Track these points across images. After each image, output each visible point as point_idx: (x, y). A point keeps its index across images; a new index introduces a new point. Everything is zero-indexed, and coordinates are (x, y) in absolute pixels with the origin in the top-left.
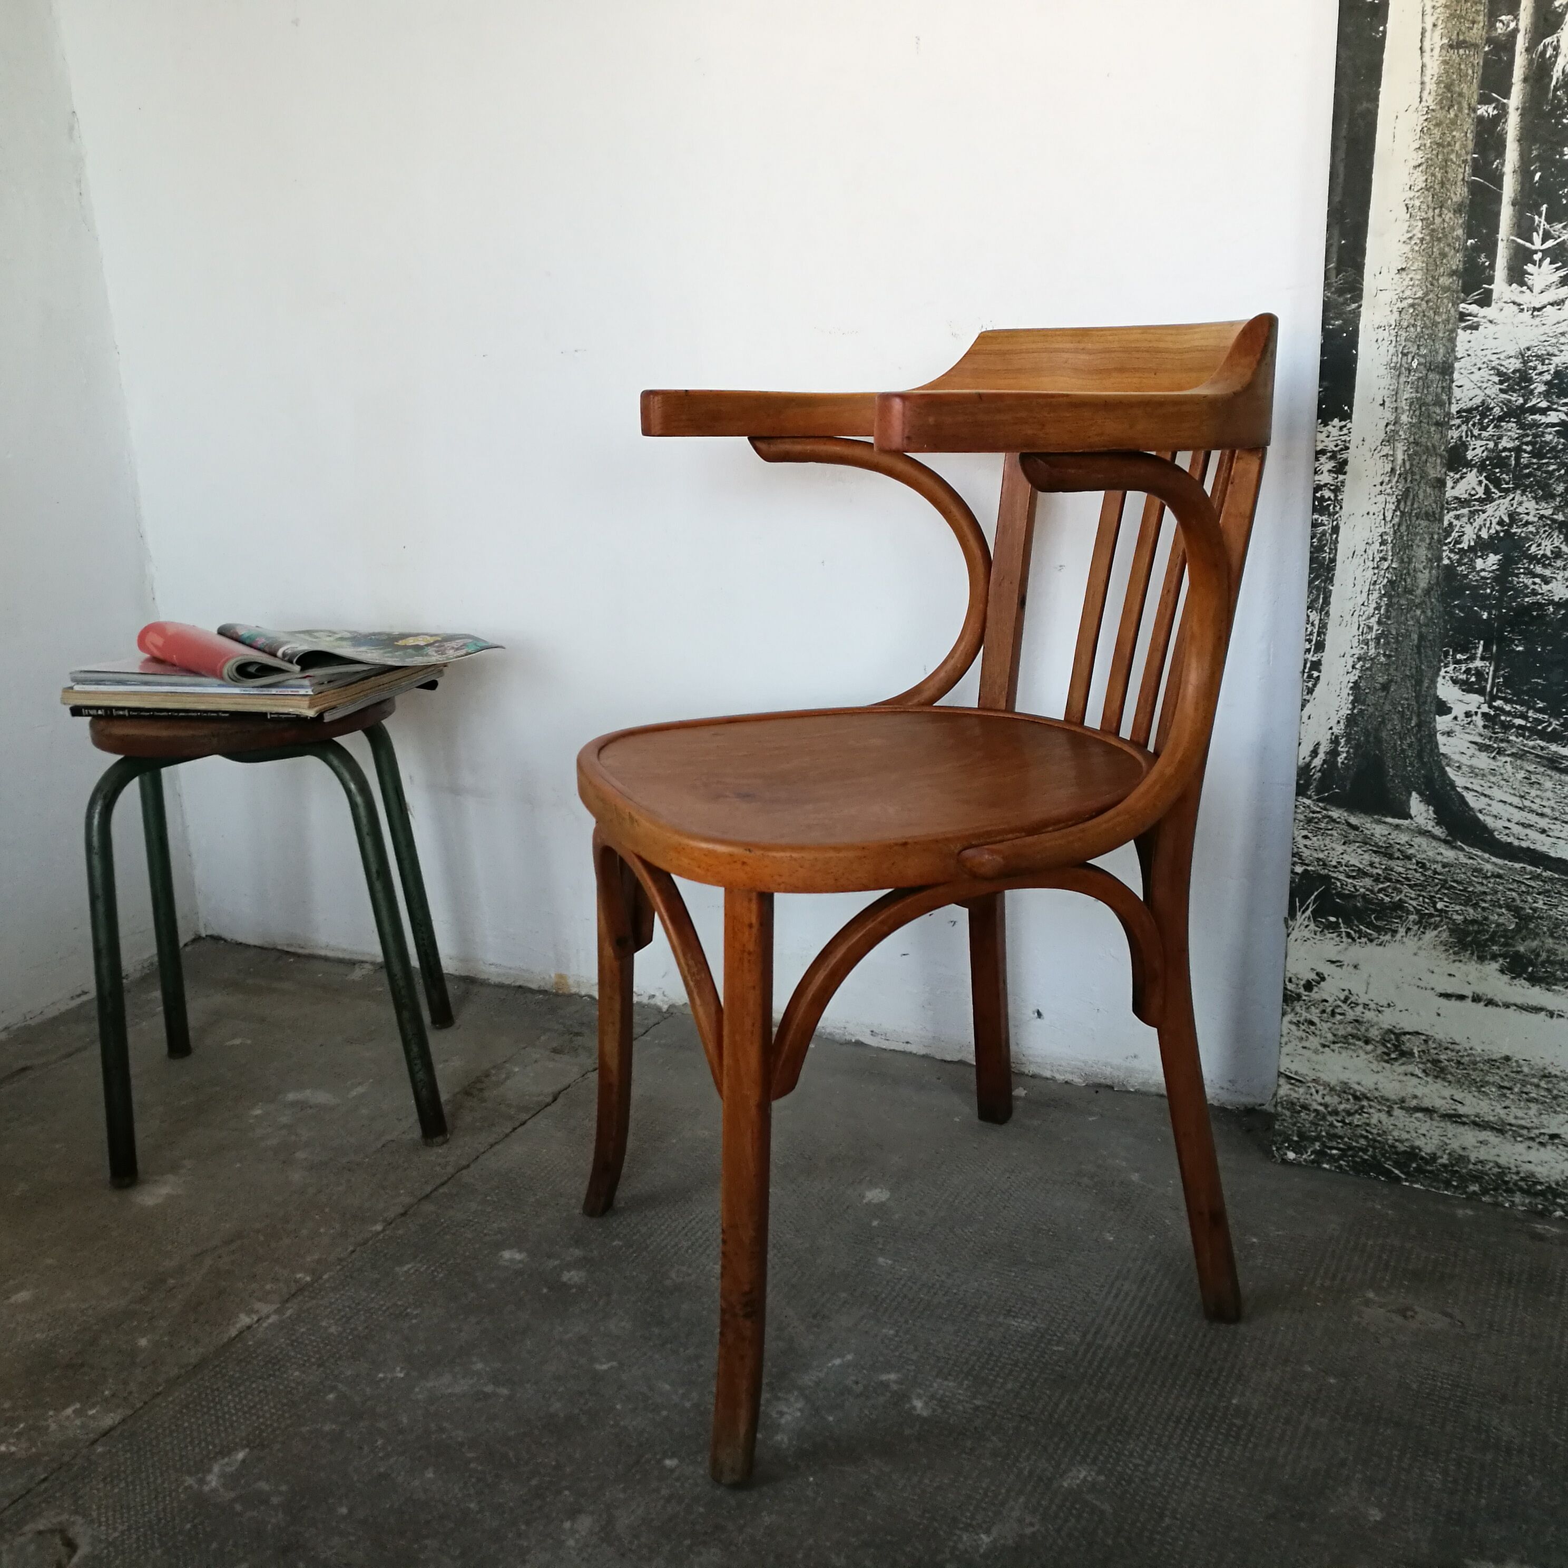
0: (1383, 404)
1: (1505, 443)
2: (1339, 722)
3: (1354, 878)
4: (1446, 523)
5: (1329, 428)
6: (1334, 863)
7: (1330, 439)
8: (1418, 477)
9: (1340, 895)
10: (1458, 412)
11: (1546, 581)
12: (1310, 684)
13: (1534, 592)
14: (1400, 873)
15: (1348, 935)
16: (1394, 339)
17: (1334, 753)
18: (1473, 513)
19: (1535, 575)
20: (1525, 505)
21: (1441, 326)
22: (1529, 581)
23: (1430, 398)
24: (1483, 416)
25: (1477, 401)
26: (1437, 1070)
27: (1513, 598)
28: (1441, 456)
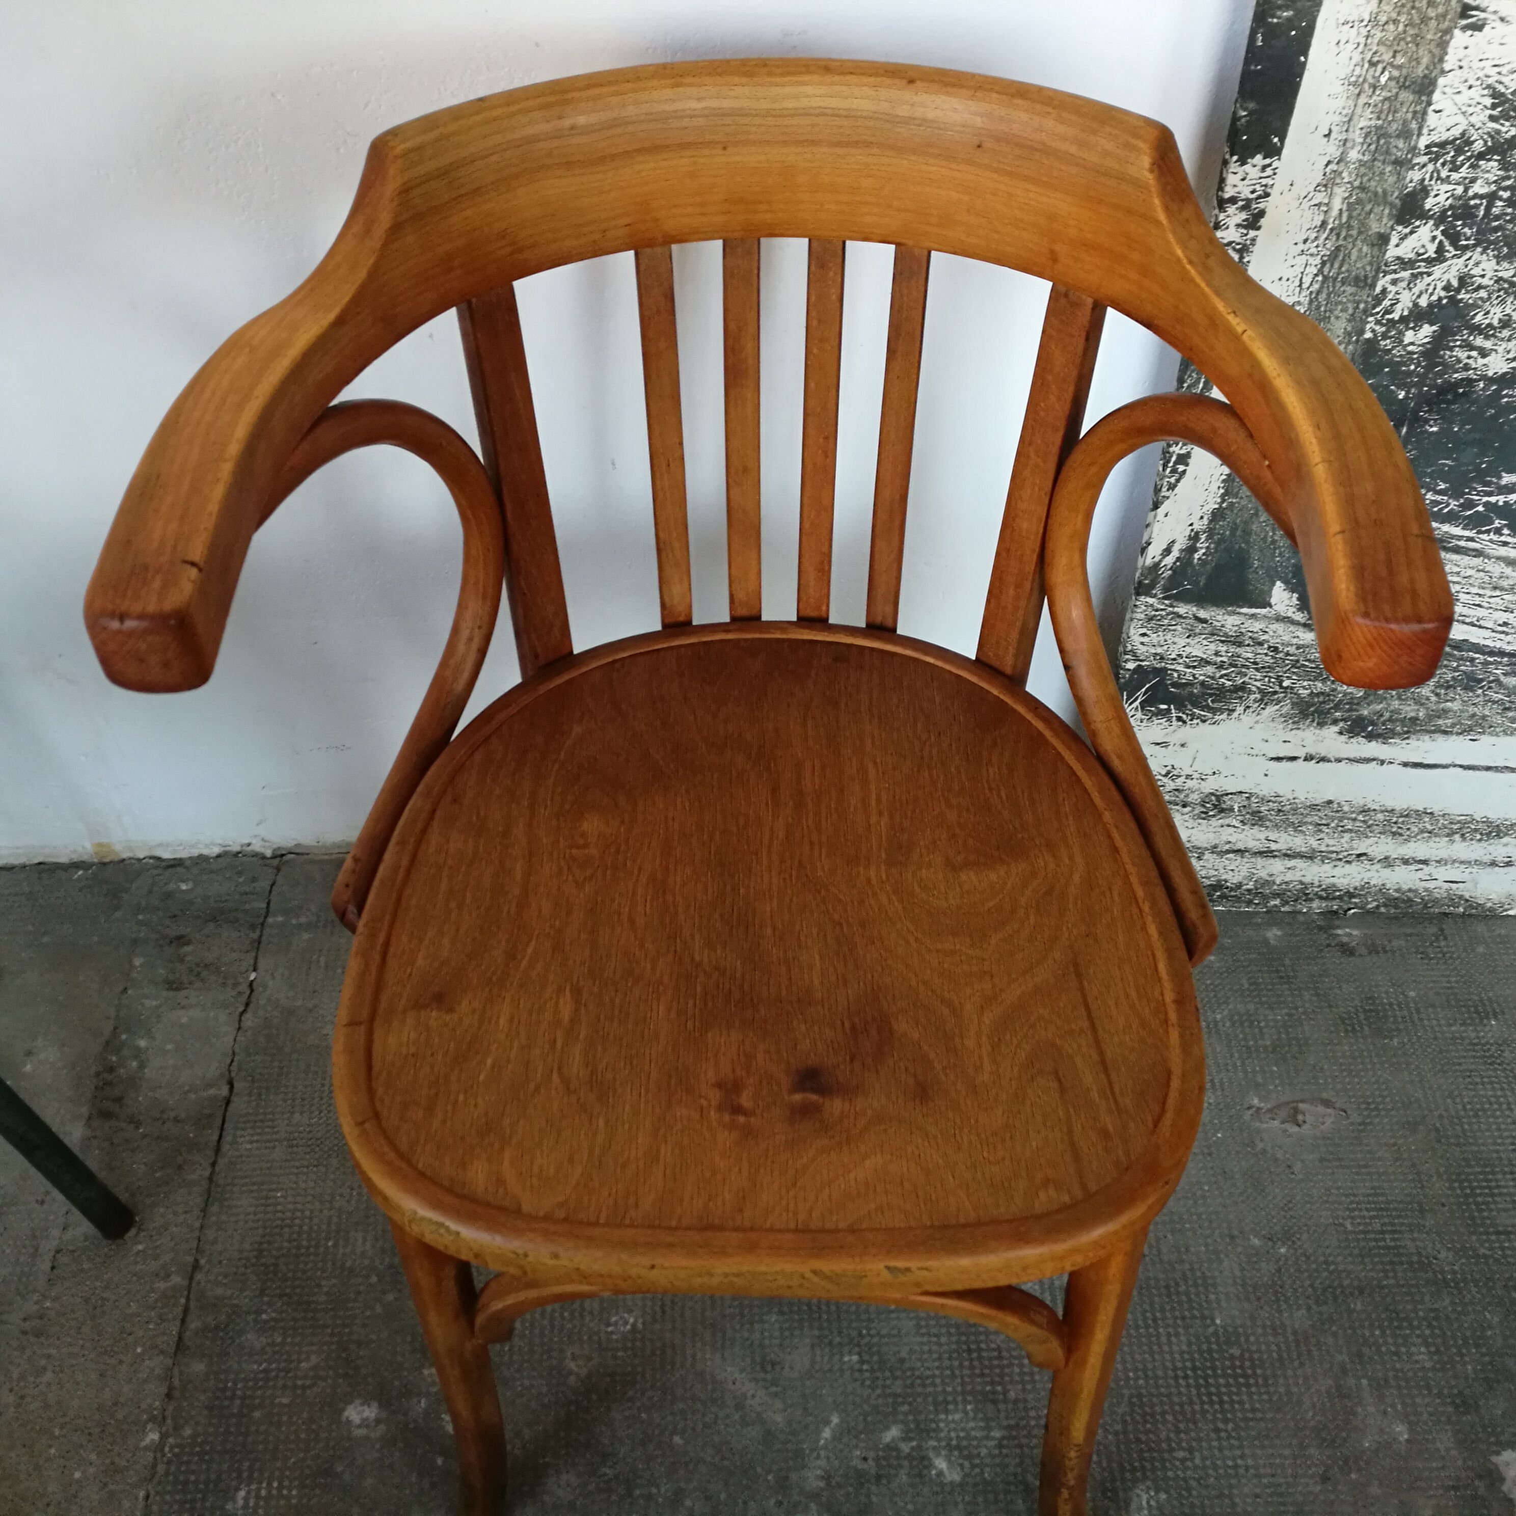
0: (1327, 136)
1: (1479, 188)
2: (1202, 518)
3: (1194, 667)
4: (1378, 289)
5: (1247, 168)
6: (1173, 656)
7: (1246, 182)
8: (1354, 233)
9: (1175, 685)
10: (1427, 147)
11: (1484, 353)
12: (1173, 480)
13: (1467, 368)
14: (1247, 659)
15: (1179, 719)
16: (1363, 41)
17: (1191, 550)
18: (1414, 276)
19: (1472, 348)
20: (1482, 266)
21: (1433, 23)
22: (1462, 354)
23: (1395, 126)
24: (1459, 151)
25: (1456, 132)
26: (1257, 819)
27: (1440, 374)
28: (1392, 205)
